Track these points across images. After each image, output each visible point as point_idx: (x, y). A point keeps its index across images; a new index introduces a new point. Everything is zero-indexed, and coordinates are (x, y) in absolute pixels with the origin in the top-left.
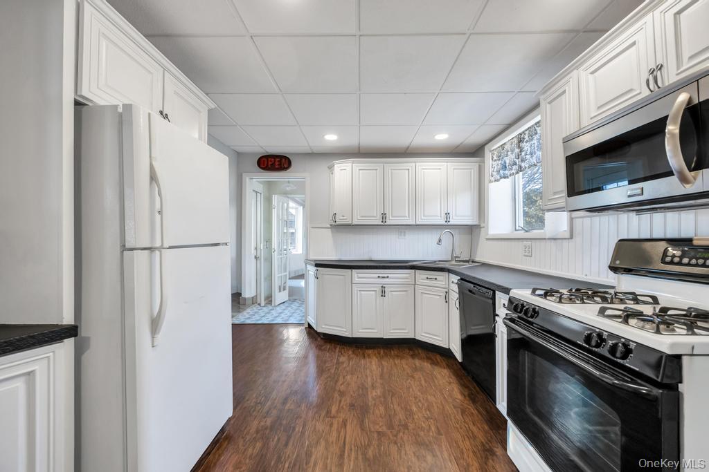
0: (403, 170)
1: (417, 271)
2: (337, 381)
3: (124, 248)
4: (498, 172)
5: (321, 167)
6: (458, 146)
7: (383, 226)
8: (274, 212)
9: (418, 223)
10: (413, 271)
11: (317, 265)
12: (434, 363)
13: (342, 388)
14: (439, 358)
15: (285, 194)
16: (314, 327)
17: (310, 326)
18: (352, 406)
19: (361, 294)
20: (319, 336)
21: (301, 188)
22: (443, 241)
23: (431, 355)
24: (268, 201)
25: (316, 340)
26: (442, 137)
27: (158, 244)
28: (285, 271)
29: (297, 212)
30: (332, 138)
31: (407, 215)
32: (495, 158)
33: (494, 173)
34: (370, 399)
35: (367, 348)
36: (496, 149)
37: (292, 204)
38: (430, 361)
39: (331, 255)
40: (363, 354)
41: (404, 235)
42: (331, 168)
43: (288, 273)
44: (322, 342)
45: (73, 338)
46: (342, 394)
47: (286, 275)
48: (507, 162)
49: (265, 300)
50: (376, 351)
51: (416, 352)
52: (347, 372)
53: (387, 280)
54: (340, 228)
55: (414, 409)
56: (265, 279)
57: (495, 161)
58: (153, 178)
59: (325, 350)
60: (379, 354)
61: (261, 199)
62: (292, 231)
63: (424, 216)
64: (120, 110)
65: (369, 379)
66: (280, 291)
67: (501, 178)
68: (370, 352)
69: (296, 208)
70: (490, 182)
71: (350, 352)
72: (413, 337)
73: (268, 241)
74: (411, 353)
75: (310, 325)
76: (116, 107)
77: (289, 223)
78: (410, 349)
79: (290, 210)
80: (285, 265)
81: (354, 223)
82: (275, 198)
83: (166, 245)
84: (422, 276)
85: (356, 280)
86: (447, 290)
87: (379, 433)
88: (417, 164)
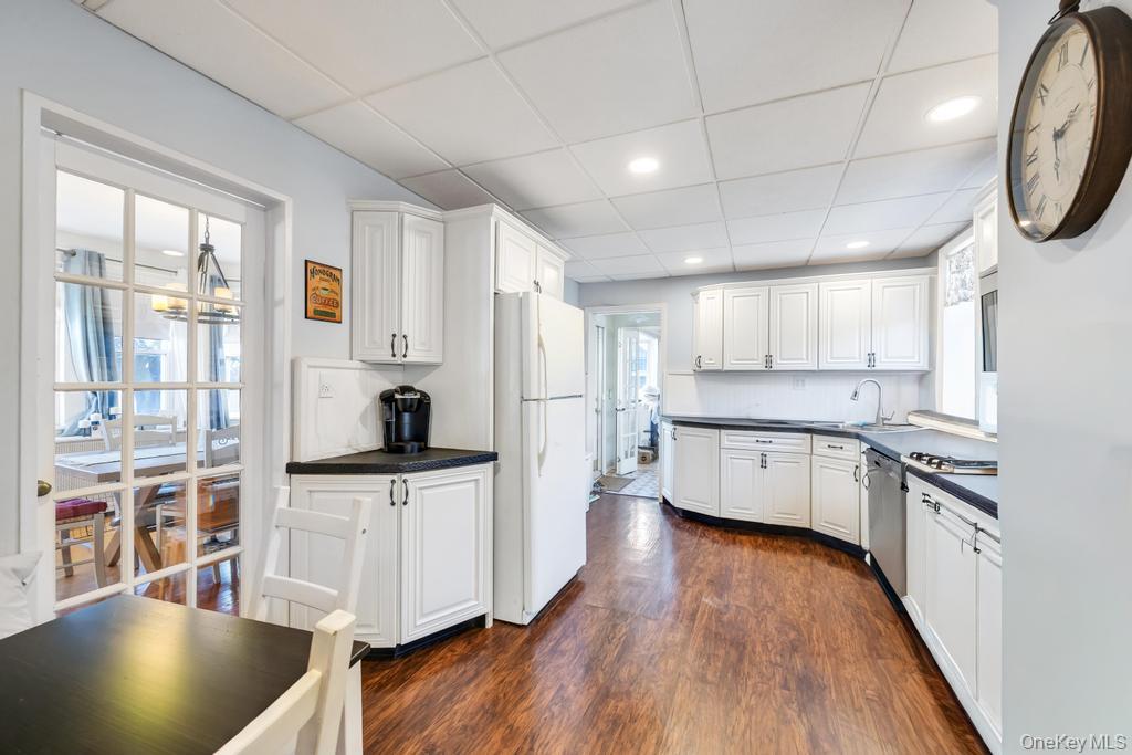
0: (796, 295)
1: (814, 436)
2: (695, 559)
3: (523, 399)
4: (956, 290)
5: (680, 295)
6: (892, 252)
7: (768, 372)
8: (620, 351)
9: (821, 368)
10: (809, 436)
11: (676, 423)
12: (833, 562)
13: (701, 566)
14: (844, 557)
15: (634, 326)
16: (671, 502)
17: (665, 502)
18: (711, 582)
19: (732, 463)
20: (677, 513)
21: (655, 319)
22: (860, 395)
23: (833, 552)
24: (613, 337)
25: (673, 517)
26: (858, 246)
27: (543, 396)
28: (633, 430)
29: (649, 348)
30: (694, 262)
31: (804, 357)
32: (954, 269)
33: (952, 292)
34: (734, 580)
35: (740, 534)
36: (954, 255)
37: (642, 337)
38: (829, 559)
39: (695, 412)
40: (734, 539)
41: (803, 385)
42: (695, 295)
43: (636, 434)
44: (681, 521)
45: (492, 463)
46: (700, 570)
47: (634, 436)
48: (968, 276)
49: (607, 467)
50: (752, 539)
51: (811, 546)
52: (710, 553)
53: (770, 446)
54: (707, 375)
55: (789, 596)
56: (608, 439)
57: (954, 273)
58: (540, 345)
59: (683, 529)
60: (756, 542)
61: (604, 336)
62: (641, 373)
63: (832, 358)
64: (521, 295)
65: (736, 563)
66: (626, 457)
67: (960, 300)
68: (744, 538)
69: (648, 342)
70: (946, 304)
71: (716, 535)
72: (808, 527)
73: (612, 389)
74: (803, 547)
75: (665, 500)
76: (518, 294)
77: (638, 363)
78: (802, 543)
79: (641, 345)
80: (634, 423)
81: (725, 369)
82: (622, 334)
83: (549, 397)
84: (821, 443)
85: (725, 443)
86: (856, 464)
87: (737, 606)
88: (821, 284)
